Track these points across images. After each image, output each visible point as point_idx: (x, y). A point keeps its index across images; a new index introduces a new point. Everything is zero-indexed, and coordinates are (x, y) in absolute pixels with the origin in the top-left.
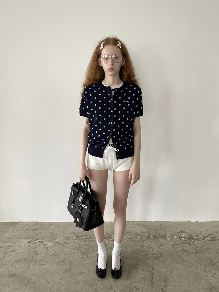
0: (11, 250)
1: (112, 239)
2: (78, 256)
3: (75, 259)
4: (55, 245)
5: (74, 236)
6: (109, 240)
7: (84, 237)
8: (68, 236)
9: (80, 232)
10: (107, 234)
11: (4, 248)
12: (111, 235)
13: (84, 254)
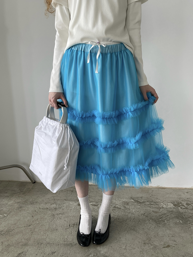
0: (60, 212)
1: (185, 207)
2: (151, 225)
3: (148, 228)
4: (115, 210)
5: (133, 201)
6: (181, 208)
7: (147, 203)
8: (127, 200)
9: (139, 197)
10: (175, 201)
11: (49, 210)
12: (180, 202)
13: (158, 222)
